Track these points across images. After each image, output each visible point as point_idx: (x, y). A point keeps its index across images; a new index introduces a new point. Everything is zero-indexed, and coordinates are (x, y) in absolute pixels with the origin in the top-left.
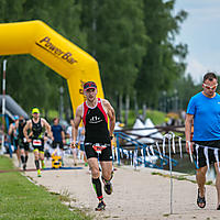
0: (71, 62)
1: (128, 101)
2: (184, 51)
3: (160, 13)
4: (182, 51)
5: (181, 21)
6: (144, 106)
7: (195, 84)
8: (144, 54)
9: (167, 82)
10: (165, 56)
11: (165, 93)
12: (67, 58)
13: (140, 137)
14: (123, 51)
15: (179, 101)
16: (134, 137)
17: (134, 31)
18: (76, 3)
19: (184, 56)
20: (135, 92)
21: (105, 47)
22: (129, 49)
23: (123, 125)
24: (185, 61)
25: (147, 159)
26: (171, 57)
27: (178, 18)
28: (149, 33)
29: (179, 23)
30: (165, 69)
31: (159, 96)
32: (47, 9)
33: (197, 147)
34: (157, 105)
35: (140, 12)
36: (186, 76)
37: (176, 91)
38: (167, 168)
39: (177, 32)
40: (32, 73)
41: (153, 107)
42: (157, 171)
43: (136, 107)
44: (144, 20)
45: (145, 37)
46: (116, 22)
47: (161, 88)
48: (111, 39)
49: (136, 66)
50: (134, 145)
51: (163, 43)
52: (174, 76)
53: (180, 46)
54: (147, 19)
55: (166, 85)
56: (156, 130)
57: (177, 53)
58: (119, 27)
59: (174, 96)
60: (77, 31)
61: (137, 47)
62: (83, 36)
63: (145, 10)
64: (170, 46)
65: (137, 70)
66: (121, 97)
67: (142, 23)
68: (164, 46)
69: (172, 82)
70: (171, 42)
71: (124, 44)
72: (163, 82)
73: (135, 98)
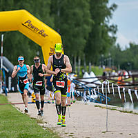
0: (44, 36)
1: (79, 60)
2: (115, 29)
3: (100, 5)
4: (114, 29)
5: (113, 10)
6: (90, 64)
7: (122, 50)
8: (90, 31)
9: (104, 48)
10: (103, 32)
11: (103, 55)
12: (42, 33)
13: (87, 83)
14: (77, 29)
15: (112, 61)
16: (83, 83)
17: (83, 17)
19: (115, 32)
20: (84, 55)
21: (66, 26)
22: (81, 28)
23: (76, 75)
24: (115, 36)
26: (107, 33)
27: (111, 8)
28: (93, 18)
29: (112, 11)
30: (103, 40)
31: (99, 58)
32: (29, 3)
33: (124, 89)
34: (98, 63)
35: (87, 4)
36: (116, 44)
37: (110, 55)
38: (104, 102)
39: (111, 17)
40: (20, 43)
41: (95, 64)
42: (98, 104)
43: (85, 64)
44: (90, 10)
45: (91, 20)
46: (72, 11)
47: (101, 52)
48: (69, 22)
49: (85, 38)
50: (83, 88)
51: (102, 24)
52: (109, 45)
53: (113, 26)
54: (92, 9)
55: (104, 50)
56: (97, 79)
57: (110, 30)
58: (74, 14)
59: (109, 57)
61: (86, 26)
62: (52, 20)
63: (90, 3)
64: (106, 26)
65: (85, 41)
66: (75, 58)
67: (89, 12)
68: (102, 26)
69: (107, 48)
70: (107, 23)
71: (78, 25)
72: (101, 48)
73: (84, 59)
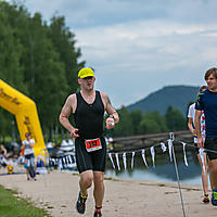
0: (18, 103)
1: (57, 128)
13: (65, 152)
14: (52, 96)
16: (61, 152)
17: (60, 82)
18: (20, 66)
21: (41, 93)
22: (56, 95)
23: (54, 144)
25: (71, 166)
28: (69, 83)
35: (63, 70)
44: (66, 76)
45: (67, 86)
46: (47, 77)
48: (44, 88)
54: (68, 74)
58: (50, 81)
60: (22, 83)
61: (62, 93)
62: (25, 87)
63: (66, 69)
66: (52, 127)
71: (53, 92)
